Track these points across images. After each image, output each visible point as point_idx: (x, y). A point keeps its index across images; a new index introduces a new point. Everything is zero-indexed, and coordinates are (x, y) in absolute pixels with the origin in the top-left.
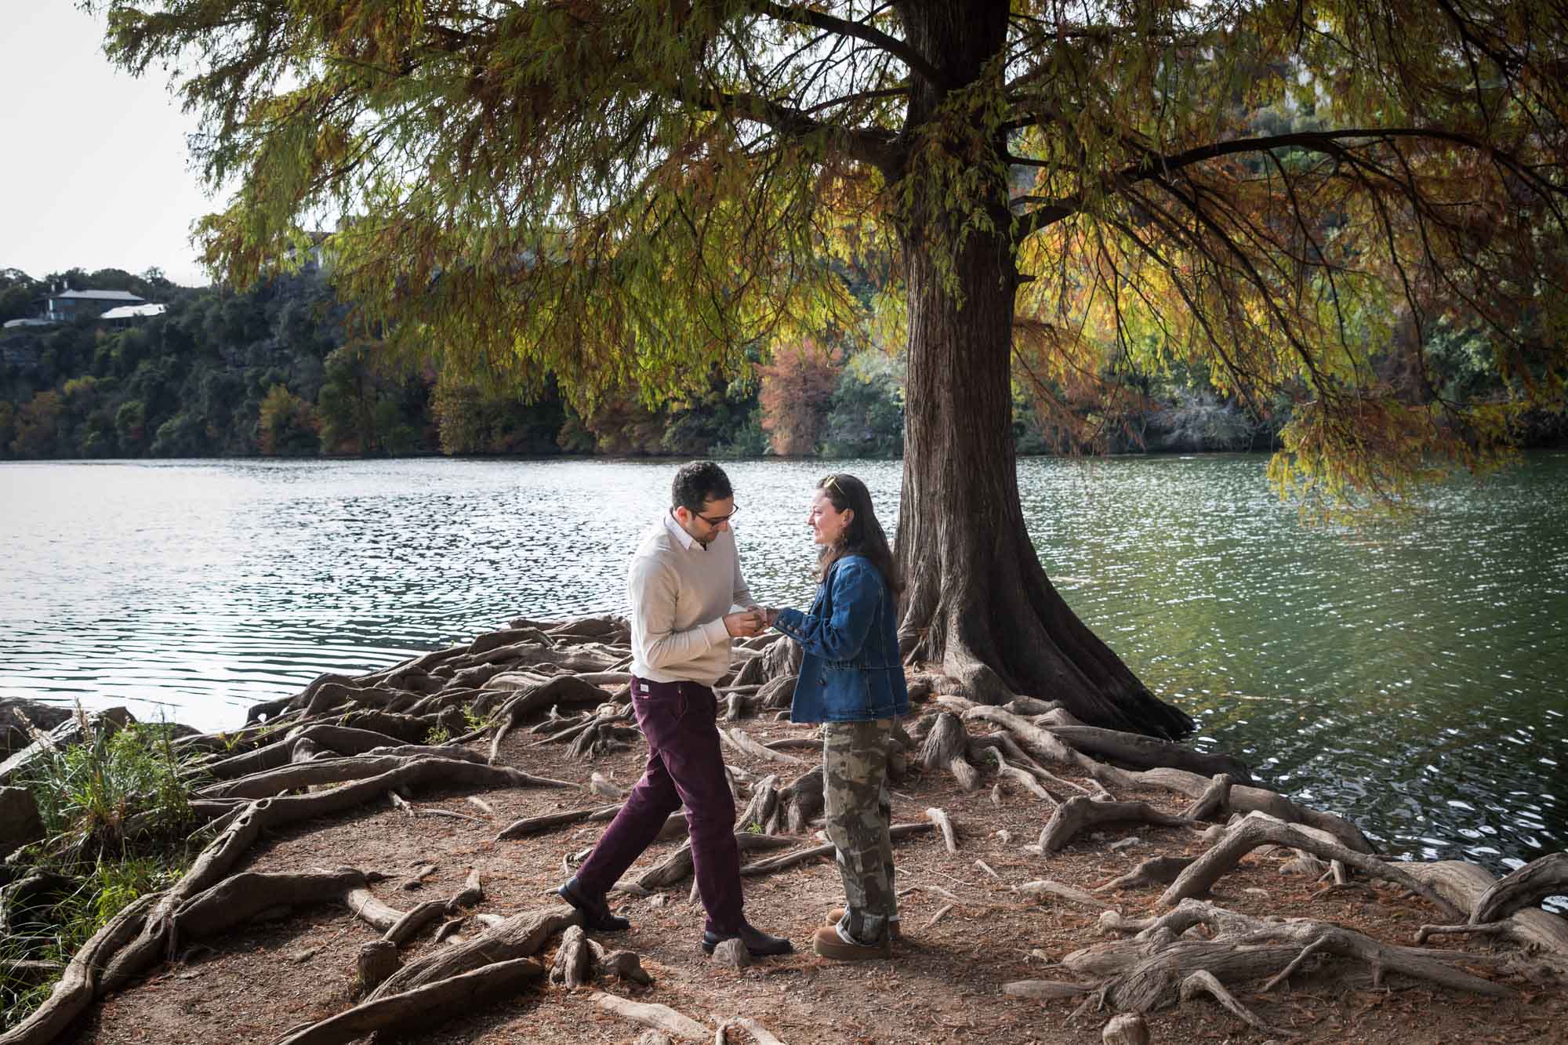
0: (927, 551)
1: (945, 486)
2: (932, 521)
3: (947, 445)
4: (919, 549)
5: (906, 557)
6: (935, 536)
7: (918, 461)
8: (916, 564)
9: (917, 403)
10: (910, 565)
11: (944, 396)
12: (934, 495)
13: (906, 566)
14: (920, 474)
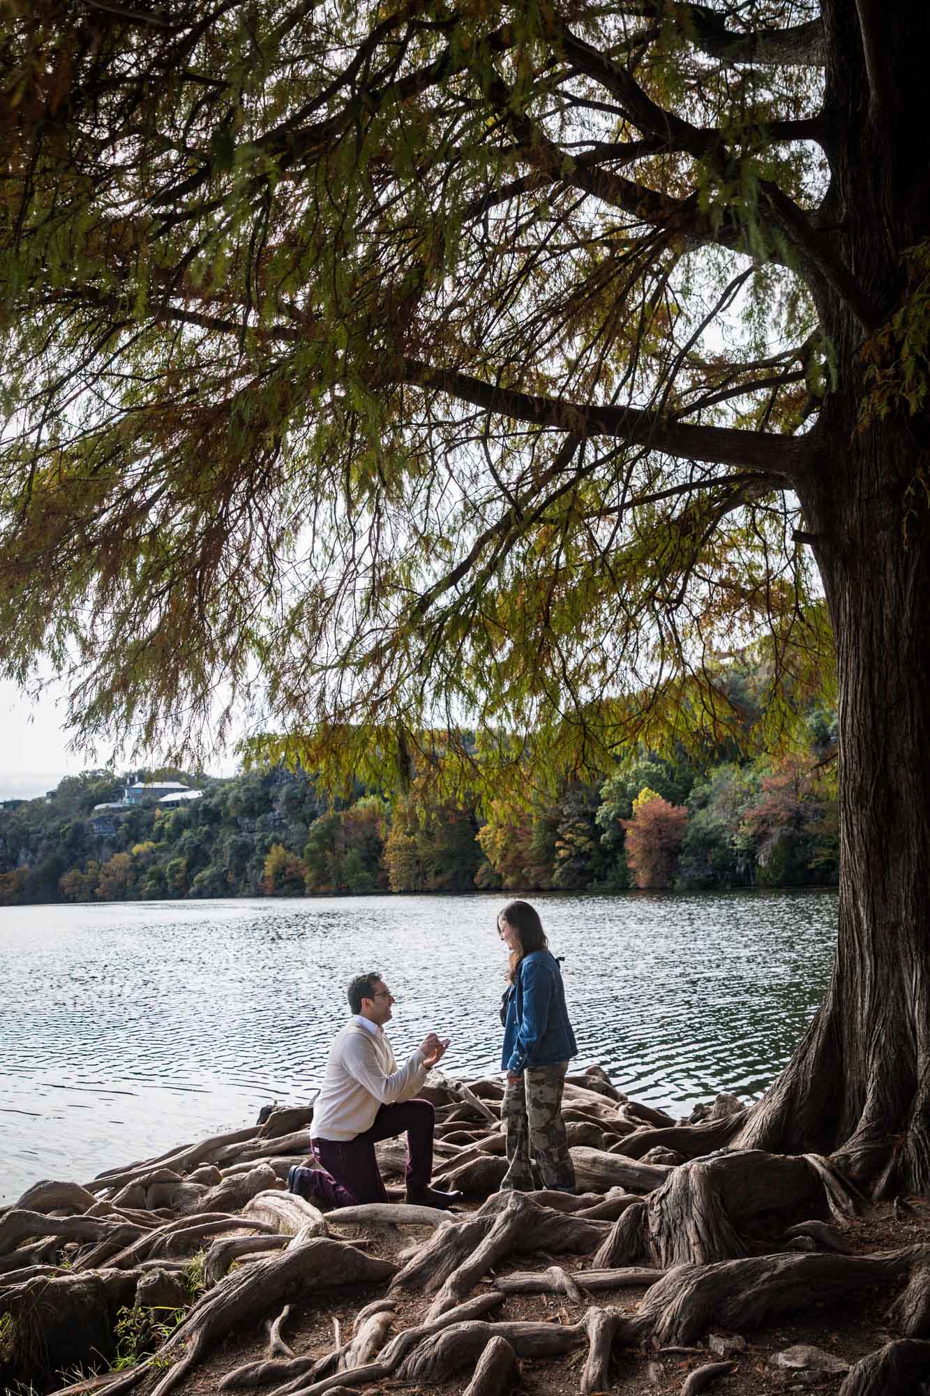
0: (888, 1011)
1: (916, 913)
2: (895, 964)
3: (915, 851)
4: (875, 1009)
5: (852, 1018)
6: (901, 989)
7: (867, 876)
8: (870, 1030)
9: (861, 795)
10: (861, 1030)
11: (905, 779)
12: (895, 926)
13: (853, 1033)
14: (871, 894)
